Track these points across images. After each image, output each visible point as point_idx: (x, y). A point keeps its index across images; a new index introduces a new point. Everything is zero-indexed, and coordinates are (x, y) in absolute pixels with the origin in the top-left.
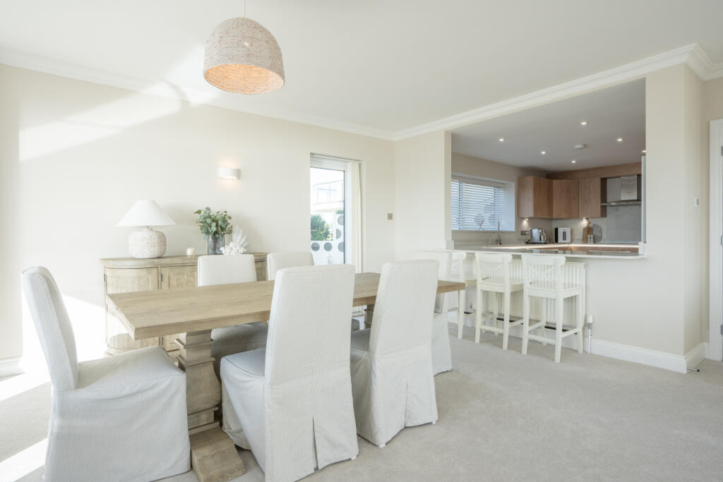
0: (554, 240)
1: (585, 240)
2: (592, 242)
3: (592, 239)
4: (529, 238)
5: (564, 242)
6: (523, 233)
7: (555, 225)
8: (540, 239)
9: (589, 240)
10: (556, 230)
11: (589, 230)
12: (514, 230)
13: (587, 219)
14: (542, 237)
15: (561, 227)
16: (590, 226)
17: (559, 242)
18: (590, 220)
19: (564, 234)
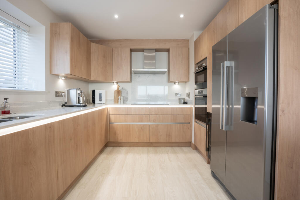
0: (91, 101)
1: (116, 101)
2: (122, 103)
3: (122, 100)
4: (66, 100)
5: (100, 102)
6: (58, 94)
7: (92, 87)
8: (79, 102)
9: (119, 100)
10: (94, 92)
11: (119, 92)
12: (43, 89)
13: (117, 83)
14: (81, 99)
15: (98, 89)
16: (120, 89)
17: (96, 102)
18: (120, 84)
19: (100, 95)
